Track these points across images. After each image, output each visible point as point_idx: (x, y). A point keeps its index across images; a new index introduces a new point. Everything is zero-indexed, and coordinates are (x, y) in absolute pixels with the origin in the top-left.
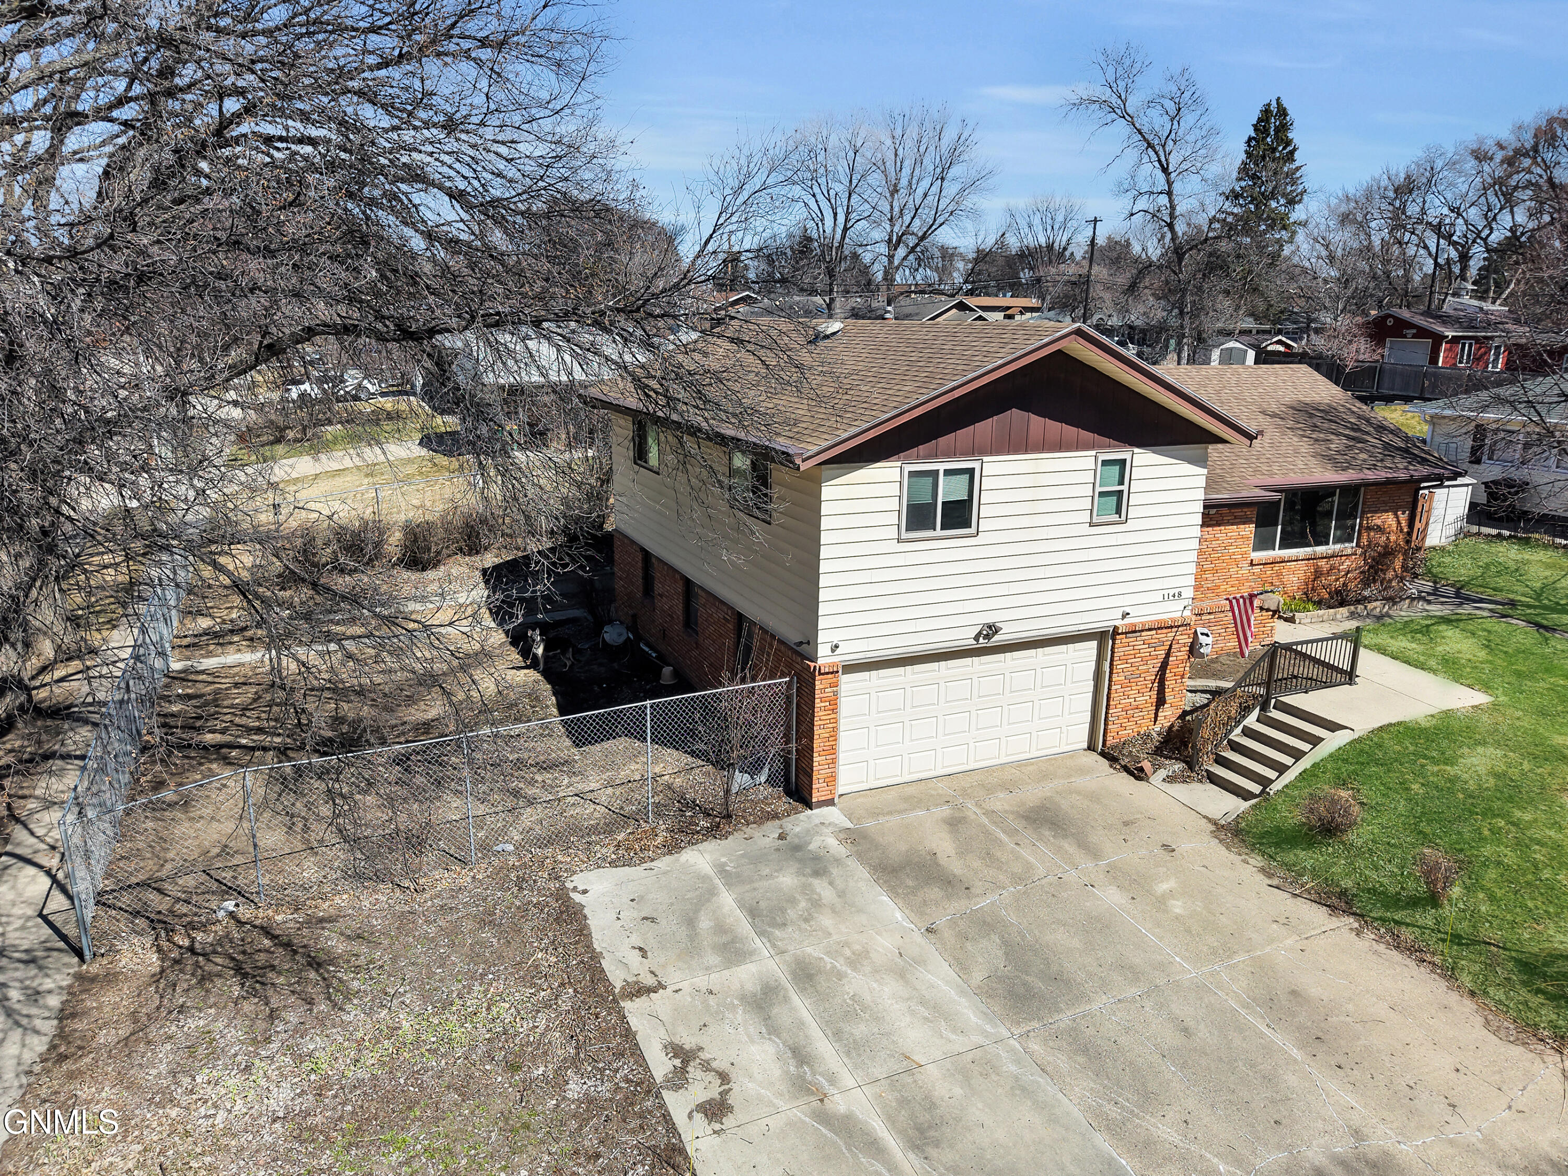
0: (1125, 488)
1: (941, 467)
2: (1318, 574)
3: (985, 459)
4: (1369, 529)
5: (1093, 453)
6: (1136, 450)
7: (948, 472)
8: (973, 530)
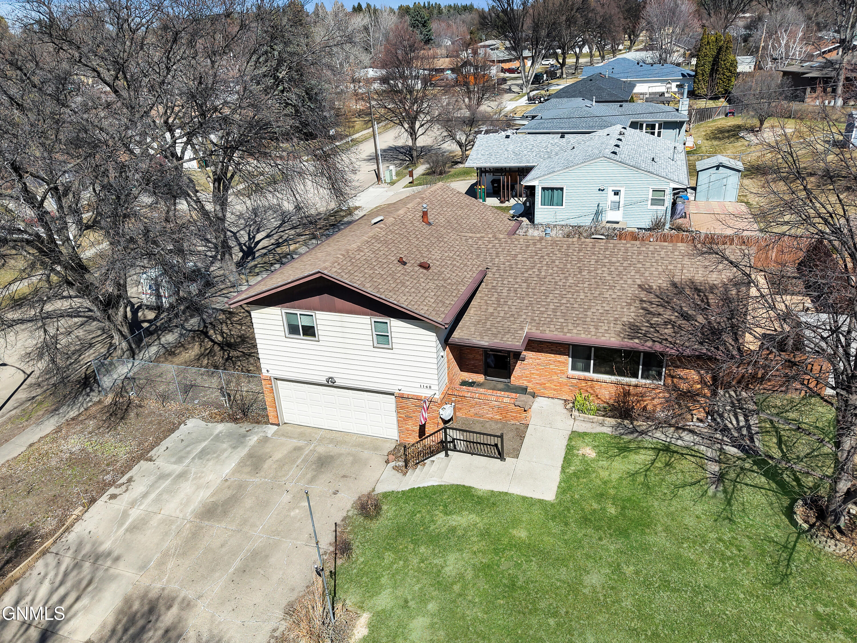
0: (389, 334)
1: (298, 312)
2: (627, 394)
3: (317, 312)
4: (673, 377)
5: (369, 317)
6: (392, 319)
7: (300, 314)
8: (317, 339)
